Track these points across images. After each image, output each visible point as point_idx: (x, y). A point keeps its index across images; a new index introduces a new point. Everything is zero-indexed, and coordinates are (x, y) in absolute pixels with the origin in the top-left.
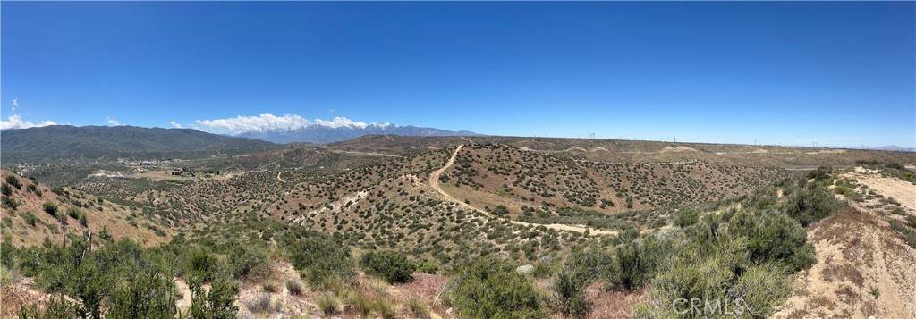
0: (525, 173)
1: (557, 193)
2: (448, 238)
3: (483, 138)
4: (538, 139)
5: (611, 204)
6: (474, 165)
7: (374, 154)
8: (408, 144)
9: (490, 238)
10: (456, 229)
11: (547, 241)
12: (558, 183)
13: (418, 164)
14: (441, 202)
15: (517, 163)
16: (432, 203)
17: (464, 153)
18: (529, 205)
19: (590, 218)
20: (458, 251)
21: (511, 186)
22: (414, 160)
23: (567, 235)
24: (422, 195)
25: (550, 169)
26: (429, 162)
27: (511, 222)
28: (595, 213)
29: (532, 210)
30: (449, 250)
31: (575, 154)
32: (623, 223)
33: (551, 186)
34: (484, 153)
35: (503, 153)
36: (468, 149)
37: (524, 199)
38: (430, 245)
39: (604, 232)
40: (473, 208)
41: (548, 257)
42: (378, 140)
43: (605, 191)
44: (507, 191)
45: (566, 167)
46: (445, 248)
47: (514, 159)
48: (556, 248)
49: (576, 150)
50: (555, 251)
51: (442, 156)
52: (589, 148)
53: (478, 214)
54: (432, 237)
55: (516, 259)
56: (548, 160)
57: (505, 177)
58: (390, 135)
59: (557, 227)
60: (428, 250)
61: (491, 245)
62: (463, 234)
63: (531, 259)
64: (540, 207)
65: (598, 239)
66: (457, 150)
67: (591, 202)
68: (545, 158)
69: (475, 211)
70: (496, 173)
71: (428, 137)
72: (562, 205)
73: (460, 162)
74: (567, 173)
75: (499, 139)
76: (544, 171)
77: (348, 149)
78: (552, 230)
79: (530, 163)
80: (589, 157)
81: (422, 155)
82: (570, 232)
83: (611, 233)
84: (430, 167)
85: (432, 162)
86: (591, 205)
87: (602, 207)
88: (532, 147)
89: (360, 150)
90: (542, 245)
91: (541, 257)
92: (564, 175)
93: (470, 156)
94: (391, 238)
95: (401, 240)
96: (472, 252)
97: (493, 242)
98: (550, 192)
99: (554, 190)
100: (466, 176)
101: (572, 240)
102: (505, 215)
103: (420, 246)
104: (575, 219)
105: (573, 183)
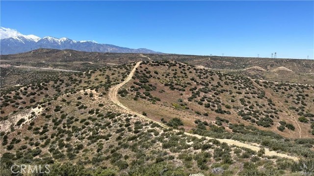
0: (201, 90)
1: (232, 110)
2: (126, 146)
3: (161, 55)
4: (214, 58)
5: (292, 127)
6: (152, 81)
7: (50, 68)
8: (87, 59)
9: (165, 147)
10: (134, 138)
11: (219, 154)
12: (233, 101)
13: (97, 79)
14: (119, 114)
15: (192, 79)
16: (111, 116)
17: (142, 69)
18: (203, 119)
19: (265, 138)
20: (135, 159)
21: (186, 101)
22: (93, 75)
23: (240, 152)
24: (101, 108)
25: (225, 87)
26: (108, 77)
27: (185, 133)
28: (272, 134)
29: (206, 124)
30: (126, 157)
31: (253, 73)
32: (306, 150)
33: (226, 104)
34: (162, 70)
35: (179, 71)
36: (147, 66)
37: (198, 113)
38: (109, 154)
39: (282, 155)
40: (150, 120)
41: (220, 169)
42: (54, 55)
43: (284, 113)
44: (182, 105)
45: (243, 86)
46: (124, 155)
47: (190, 76)
48: (228, 162)
49: (254, 70)
50: (227, 165)
51: (121, 71)
52: (269, 67)
53: (154, 125)
54: (111, 146)
55: (189, 167)
56: (223, 78)
57: (181, 92)
58: (66, 50)
59: (230, 142)
60: (107, 158)
61: (166, 154)
62: (140, 142)
63: (203, 168)
64: (214, 122)
65: (274, 161)
66: (136, 66)
67: (268, 123)
68: (220, 76)
69: (152, 122)
70: (173, 88)
71: (107, 53)
72: (235, 122)
73: (138, 77)
74: (244, 91)
75: (176, 58)
76: (219, 89)
77: (18, 64)
78: (224, 144)
79: (206, 81)
80: (268, 76)
81: (101, 71)
82: (243, 148)
83: (290, 157)
84: (109, 82)
85: (111, 77)
86: (268, 126)
87: (281, 129)
88: (208, 66)
89: (33, 65)
90: (214, 157)
91: (212, 167)
92: (240, 93)
93: (149, 72)
94: (69, 150)
95: (81, 151)
96: (148, 159)
97: (168, 150)
98: (224, 109)
99: (228, 107)
100: (144, 90)
101: (245, 156)
102: (180, 127)
103: (98, 156)
104: (249, 137)
105: (249, 102)
